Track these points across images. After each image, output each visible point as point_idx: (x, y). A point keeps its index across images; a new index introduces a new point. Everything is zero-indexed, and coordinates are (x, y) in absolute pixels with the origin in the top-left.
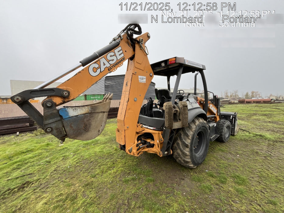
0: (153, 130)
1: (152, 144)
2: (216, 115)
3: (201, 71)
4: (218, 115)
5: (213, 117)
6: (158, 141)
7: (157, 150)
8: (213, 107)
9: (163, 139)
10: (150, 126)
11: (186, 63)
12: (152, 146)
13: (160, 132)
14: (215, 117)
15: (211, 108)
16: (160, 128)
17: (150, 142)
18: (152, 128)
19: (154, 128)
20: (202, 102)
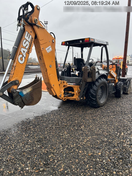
0: (73, 85)
1: (73, 94)
2: (116, 79)
3: (105, 46)
4: (117, 79)
5: (113, 80)
6: (77, 92)
7: (76, 97)
8: (113, 73)
9: (80, 90)
10: (71, 83)
11: (96, 42)
12: (73, 95)
13: (78, 86)
14: (115, 80)
15: (112, 73)
16: (78, 84)
17: (71, 93)
18: (72, 84)
19: (74, 84)
20: (105, 68)
